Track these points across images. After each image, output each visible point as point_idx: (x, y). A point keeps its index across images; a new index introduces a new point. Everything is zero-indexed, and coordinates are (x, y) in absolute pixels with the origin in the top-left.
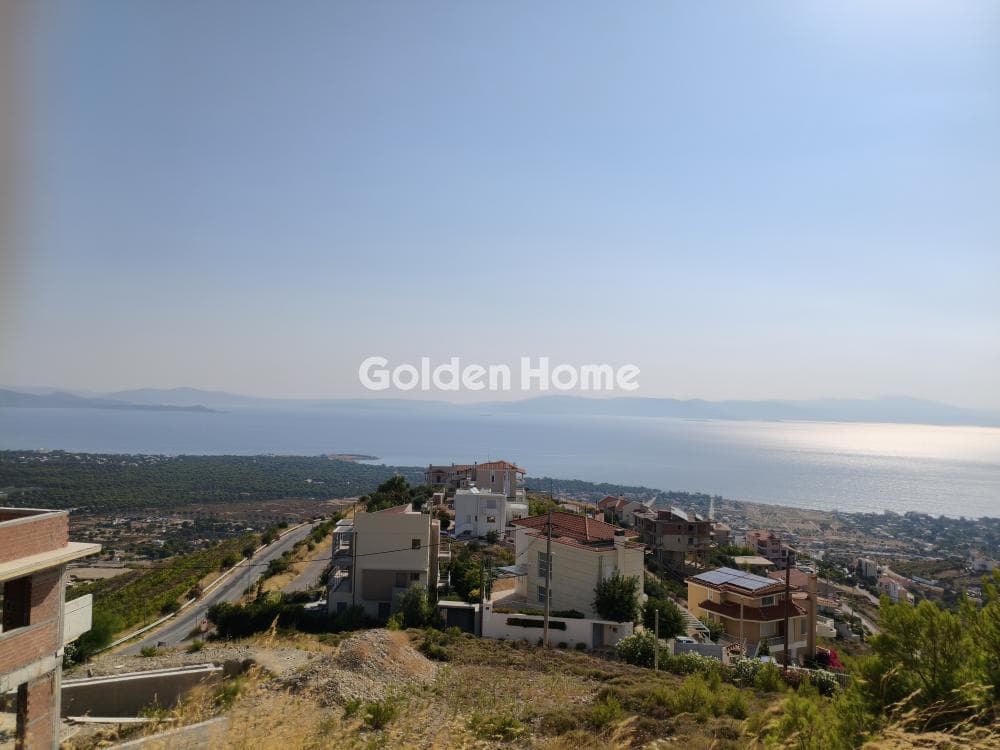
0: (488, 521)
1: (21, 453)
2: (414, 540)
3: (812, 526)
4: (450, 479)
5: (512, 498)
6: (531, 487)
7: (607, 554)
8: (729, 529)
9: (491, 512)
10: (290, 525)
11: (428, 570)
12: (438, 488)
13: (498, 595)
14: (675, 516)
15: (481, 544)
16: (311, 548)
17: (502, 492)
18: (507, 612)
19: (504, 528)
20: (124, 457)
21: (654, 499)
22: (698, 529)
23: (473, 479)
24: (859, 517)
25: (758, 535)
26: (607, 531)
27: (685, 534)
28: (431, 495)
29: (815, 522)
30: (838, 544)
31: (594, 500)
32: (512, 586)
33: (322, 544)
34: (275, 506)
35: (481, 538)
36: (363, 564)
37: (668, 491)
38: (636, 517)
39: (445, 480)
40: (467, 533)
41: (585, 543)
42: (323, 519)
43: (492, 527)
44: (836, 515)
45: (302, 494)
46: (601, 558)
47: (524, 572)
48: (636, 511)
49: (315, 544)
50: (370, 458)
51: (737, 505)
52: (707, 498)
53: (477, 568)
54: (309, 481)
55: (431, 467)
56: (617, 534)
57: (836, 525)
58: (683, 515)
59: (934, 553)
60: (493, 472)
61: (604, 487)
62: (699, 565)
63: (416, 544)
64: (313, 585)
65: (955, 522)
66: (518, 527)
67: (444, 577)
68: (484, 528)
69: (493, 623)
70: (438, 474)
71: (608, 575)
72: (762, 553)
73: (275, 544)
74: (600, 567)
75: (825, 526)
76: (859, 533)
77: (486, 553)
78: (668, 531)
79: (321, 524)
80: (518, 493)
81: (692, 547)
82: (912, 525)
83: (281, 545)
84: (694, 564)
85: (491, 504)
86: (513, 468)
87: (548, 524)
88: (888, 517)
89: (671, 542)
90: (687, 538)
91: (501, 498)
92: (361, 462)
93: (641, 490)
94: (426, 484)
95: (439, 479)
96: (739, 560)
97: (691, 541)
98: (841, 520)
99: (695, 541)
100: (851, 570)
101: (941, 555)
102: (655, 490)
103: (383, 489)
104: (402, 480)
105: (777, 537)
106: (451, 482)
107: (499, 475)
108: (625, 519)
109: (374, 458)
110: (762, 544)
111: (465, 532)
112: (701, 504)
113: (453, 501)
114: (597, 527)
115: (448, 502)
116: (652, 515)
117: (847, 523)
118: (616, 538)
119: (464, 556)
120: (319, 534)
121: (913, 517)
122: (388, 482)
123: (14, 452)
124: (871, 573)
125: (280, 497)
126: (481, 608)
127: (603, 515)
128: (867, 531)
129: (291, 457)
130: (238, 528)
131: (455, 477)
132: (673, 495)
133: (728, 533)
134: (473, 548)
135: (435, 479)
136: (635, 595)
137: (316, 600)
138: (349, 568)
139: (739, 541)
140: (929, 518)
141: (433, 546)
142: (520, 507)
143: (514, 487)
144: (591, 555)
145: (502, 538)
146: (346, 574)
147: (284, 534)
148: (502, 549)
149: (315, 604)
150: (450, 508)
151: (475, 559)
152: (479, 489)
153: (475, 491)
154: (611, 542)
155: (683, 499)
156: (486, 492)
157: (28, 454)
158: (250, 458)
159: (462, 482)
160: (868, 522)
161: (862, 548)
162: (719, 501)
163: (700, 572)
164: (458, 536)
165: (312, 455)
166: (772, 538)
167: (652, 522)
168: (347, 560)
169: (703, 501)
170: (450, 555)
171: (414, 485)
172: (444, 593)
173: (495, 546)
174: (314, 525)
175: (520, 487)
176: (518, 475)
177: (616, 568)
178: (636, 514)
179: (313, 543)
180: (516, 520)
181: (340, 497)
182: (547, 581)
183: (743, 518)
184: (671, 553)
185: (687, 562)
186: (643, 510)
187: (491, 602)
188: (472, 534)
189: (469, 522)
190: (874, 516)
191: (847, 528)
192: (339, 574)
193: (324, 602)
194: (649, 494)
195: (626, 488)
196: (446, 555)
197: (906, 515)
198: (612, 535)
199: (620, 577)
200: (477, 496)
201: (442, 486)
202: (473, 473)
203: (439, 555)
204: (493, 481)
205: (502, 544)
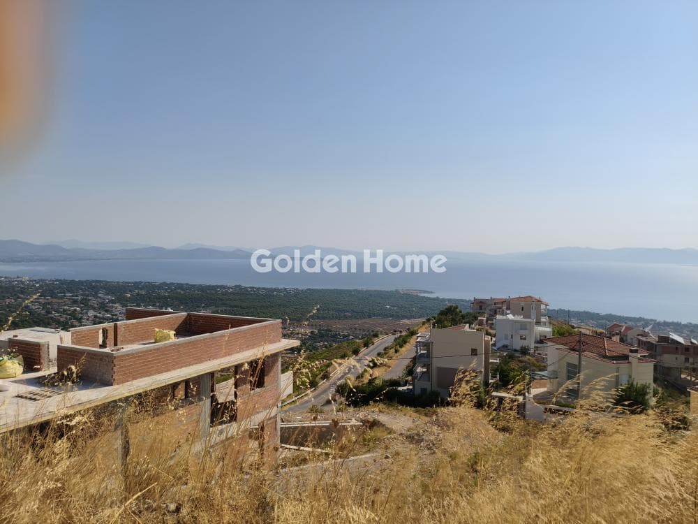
0: (521, 339)
1: (218, 287)
2: (472, 349)
4: (489, 308)
5: (538, 323)
6: (553, 316)
7: (623, 366)
9: (523, 332)
10: (380, 336)
11: (483, 370)
12: (482, 314)
13: (536, 391)
14: (673, 340)
15: (517, 355)
16: (397, 351)
17: (530, 318)
18: (544, 404)
19: (533, 345)
20: (275, 290)
21: (652, 326)
22: (694, 351)
23: (508, 308)
26: (624, 349)
27: (682, 354)
28: (476, 318)
31: (602, 326)
32: (544, 386)
33: (403, 349)
34: (367, 323)
35: (516, 351)
36: (437, 363)
37: (662, 321)
38: (639, 340)
39: (485, 308)
40: (505, 346)
41: (605, 357)
42: (401, 332)
43: (525, 343)
45: (384, 316)
46: (618, 369)
47: (554, 375)
48: (638, 335)
49: (399, 349)
50: (428, 292)
53: (518, 371)
54: (388, 307)
55: (475, 300)
56: (631, 351)
58: (681, 340)
60: (523, 304)
61: (609, 317)
62: (693, 379)
63: (474, 352)
64: (401, 376)
66: (549, 344)
67: (494, 376)
68: (518, 344)
69: (534, 410)
70: (480, 305)
71: (624, 383)
73: (371, 347)
74: (618, 375)
77: (521, 362)
78: (666, 351)
79: (401, 336)
80: (543, 320)
81: (687, 365)
83: (376, 348)
84: (689, 378)
85: (523, 326)
86: (539, 301)
87: (579, 342)
89: (669, 360)
90: (683, 358)
91: (530, 323)
92: (422, 295)
93: (640, 319)
94: (471, 311)
95: (481, 309)
97: (687, 360)
99: (691, 360)
102: (651, 320)
103: (442, 313)
104: (457, 307)
106: (490, 310)
107: (528, 306)
108: (629, 341)
111: (503, 346)
112: (692, 331)
113: (493, 324)
114: (612, 345)
115: (490, 324)
116: (653, 338)
118: (630, 354)
119: (505, 361)
120: (401, 342)
122: (447, 309)
123: (213, 286)
125: (370, 317)
126: (524, 400)
127: (618, 337)
129: (375, 291)
130: (345, 336)
131: (493, 307)
132: (666, 324)
134: (511, 357)
135: (478, 307)
136: (647, 397)
137: (405, 385)
138: (428, 366)
141: (486, 354)
142: (546, 330)
143: (539, 315)
144: (610, 366)
145: (532, 351)
146: (425, 370)
147: (377, 341)
148: (533, 360)
149: (405, 388)
150: (491, 328)
151: (514, 365)
152: (514, 316)
153: (510, 317)
154: (625, 357)
155: (677, 327)
156: (519, 318)
157: (222, 287)
158: (350, 291)
159: (498, 310)
164: (498, 349)
165: (389, 290)
167: (652, 344)
168: (426, 360)
170: (498, 361)
171: (464, 312)
172: (495, 387)
173: (528, 357)
174: (396, 336)
175: (544, 315)
176: (543, 307)
177: (630, 377)
178: (640, 337)
179: (398, 347)
180: (542, 340)
181: (408, 318)
184: (669, 369)
185: (683, 376)
186: (645, 335)
187: (532, 396)
188: (509, 347)
189: (506, 339)
192: (419, 370)
193: (411, 387)
194: (647, 322)
195: (628, 317)
196: (495, 361)
198: (627, 352)
199: (635, 383)
200: (512, 321)
201: (484, 313)
202: (507, 305)
203: (491, 361)
204: (523, 310)
205: (533, 356)
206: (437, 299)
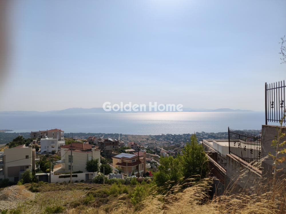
0: (52, 147)
2: (26, 156)
3: (144, 140)
4: (39, 135)
5: (60, 140)
6: (66, 136)
7: (90, 154)
8: (124, 142)
9: (52, 145)
11: (31, 165)
12: (34, 139)
13: (55, 170)
14: (109, 140)
15: (50, 155)
17: (56, 138)
18: (59, 174)
19: (57, 149)
21: (104, 136)
22: (115, 143)
23: (47, 135)
24: (156, 136)
25: (131, 143)
26: (89, 147)
27: (112, 145)
28: (32, 141)
29: (145, 138)
30: (151, 144)
31: (86, 138)
32: (60, 166)
35: (50, 153)
36: (8, 165)
37: (107, 134)
38: (98, 142)
39: (37, 136)
40: (45, 152)
41: (83, 151)
43: (53, 149)
44: (150, 136)
46: (88, 155)
47: (64, 161)
50: (10, 131)
51: (126, 136)
52: (118, 134)
53: (48, 162)
55: (32, 132)
56: (93, 147)
57: (150, 139)
58: (111, 140)
59: (173, 144)
60: (53, 132)
61: (89, 134)
62: (116, 153)
63: (27, 157)
65: (178, 136)
66: (62, 148)
67: (37, 166)
68: (51, 150)
69: (54, 178)
70: (34, 135)
71: (90, 159)
72: (132, 148)
74: (88, 157)
75: (148, 139)
76: (156, 140)
77: (51, 157)
78: (108, 145)
80: (62, 138)
81: (114, 149)
82: (168, 137)
85: (53, 142)
86: (60, 131)
87: (71, 146)
88: (163, 135)
89: (108, 148)
90: (112, 146)
91: (56, 140)
92: (6, 132)
93: (100, 134)
94: (30, 138)
95: (35, 136)
96: (126, 150)
97: (114, 147)
98: (152, 137)
99: (115, 147)
100: (154, 150)
101: (175, 144)
102: (104, 134)
103: (14, 140)
104: (22, 137)
105: (136, 143)
106: (39, 136)
107: (55, 133)
108: (95, 143)
109: (12, 131)
110: (132, 145)
111: (44, 152)
112: (116, 136)
113: (40, 143)
114: (86, 145)
115: (38, 143)
116: (103, 141)
117: (153, 138)
118: (92, 148)
119: (44, 159)
121: (168, 135)
122: (17, 138)
124: (159, 150)
126: (50, 174)
127: (88, 142)
128: (158, 140)
131: (41, 135)
132: (109, 135)
133: (123, 143)
134: (47, 156)
135: (34, 136)
136: (98, 164)
138: (3, 167)
139: (126, 146)
140: (172, 135)
141: (33, 157)
142: (63, 142)
143: (60, 136)
144: (85, 154)
145: (57, 152)
146: (2, 169)
148: (57, 156)
150: (39, 144)
151: (47, 160)
152: (49, 138)
153: (47, 139)
154: (91, 150)
155: (111, 135)
156: (51, 139)
159: (43, 136)
160: (158, 137)
161: (156, 144)
162: (121, 135)
163: (116, 155)
164: (42, 153)
166: (135, 144)
167: (103, 143)
168: (2, 164)
169: (117, 135)
170: (39, 159)
171: (26, 138)
172: (38, 171)
173: (55, 155)
175: (62, 136)
176: (62, 133)
177: (92, 157)
178: (98, 141)
180: (62, 146)
182: (71, 164)
183: (127, 139)
184: (108, 151)
185: (113, 153)
186: (100, 140)
187: (53, 172)
188: (47, 152)
189: (45, 148)
190: (159, 135)
191: (153, 139)
194: (102, 135)
195: (95, 134)
196: (38, 159)
197: (167, 135)
198: (91, 148)
199: (94, 159)
200: (48, 140)
201: (36, 138)
202: (47, 133)
203: (35, 160)
204: (53, 135)
205: (57, 154)
206: (15, 133)
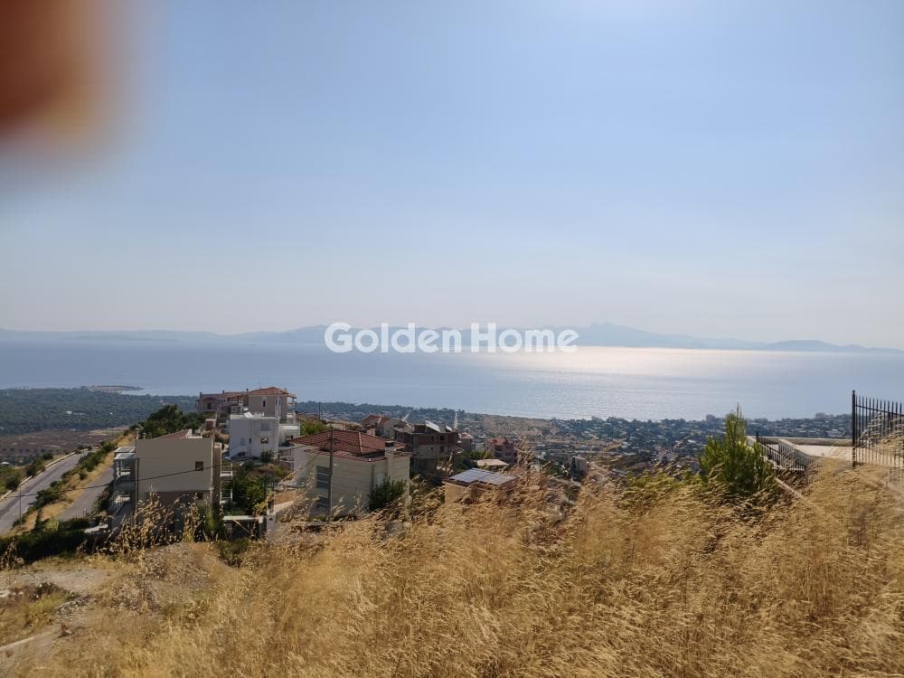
0: (262, 442)
2: (196, 463)
3: (535, 432)
4: (221, 405)
5: (283, 421)
6: (302, 410)
7: (379, 463)
8: (472, 437)
9: (263, 434)
10: (56, 457)
11: (211, 489)
12: (211, 414)
13: (277, 508)
14: (429, 428)
15: (256, 463)
16: (83, 477)
17: (273, 414)
19: (276, 449)
21: (408, 415)
22: (448, 439)
23: (246, 405)
24: (572, 423)
25: (495, 441)
26: (379, 444)
27: (438, 443)
28: (202, 420)
29: (538, 428)
30: (556, 446)
31: (357, 419)
32: (291, 498)
33: (93, 473)
35: (255, 458)
36: (146, 487)
38: (396, 432)
39: (216, 406)
40: (242, 454)
41: (360, 455)
42: (91, 449)
43: (266, 448)
44: (555, 422)
45: (63, 426)
46: (373, 467)
48: (395, 426)
49: (87, 473)
50: (134, 389)
51: (476, 417)
52: (452, 412)
53: (256, 484)
54: (69, 412)
55: (202, 396)
56: (387, 445)
57: (554, 431)
58: (436, 428)
59: (629, 449)
60: (264, 398)
61: (364, 408)
63: (199, 466)
65: (644, 424)
66: (296, 445)
67: (226, 495)
68: (258, 449)
70: (209, 402)
71: (379, 481)
72: (498, 456)
73: (41, 475)
74: (373, 474)
75: (546, 432)
76: (572, 436)
77: (262, 472)
78: (424, 441)
79: (90, 454)
80: (289, 416)
81: (443, 455)
82: (611, 428)
83: (48, 476)
84: (444, 469)
85: (265, 426)
86: (284, 393)
87: (331, 440)
88: (595, 422)
89: (425, 451)
90: (439, 446)
91: (274, 421)
92: (125, 393)
93: (397, 408)
94: (197, 412)
95: (209, 407)
96: (480, 463)
97: (442, 449)
98: (559, 426)
99: (446, 449)
100: (567, 466)
101: (634, 451)
102: (409, 408)
103: (155, 417)
104: (175, 408)
105: (510, 442)
106: (222, 408)
107: (270, 400)
108: (385, 434)
110: (498, 448)
111: (240, 454)
112: (447, 418)
113: (225, 426)
114: (369, 441)
115: (221, 427)
116: (410, 429)
117: (563, 428)
118: (386, 449)
119: (240, 473)
120: (91, 463)
121: (613, 421)
122: (160, 411)
124: (582, 468)
125: (38, 429)
126: (265, 520)
128: (578, 434)
131: (226, 404)
132: (424, 411)
133: (471, 440)
134: (249, 467)
135: (206, 406)
137: (96, 525)
138: (132, 493)
139: (479, 447)
140: (625, 422)
141: (216, 467)
142: (293, 428)
143: (285, 410)
144: (366, 464)
145: (275, 458)
146: (128, 499)
147: (50, 465)
148: (276, 468)
149: (96, 529)
150: (223, 432)
151: (252, 477)
152: (252, 413)
153: (248, 415)
154: (382, 453)
155: (432, 414)
156: (260, 416)
159: (233, 408)
160: (578, 427)
161: (574, 448)
162: (462, 414)
163: (452, 474)
164: (233, 458)
166: (506, 443)
167: (409, 435)
168: (129, 484)
169: (448, 415)
170: (232, 475)
171: (185, 413)
172: (229, 509)
173: (270, 465)
174: (83, 455)
175: (290, 411)
176: (289, 400)
177: (386, 475)
178: (396, 429)
179: (85, 471)
180: (288, 442)
181: (103, 428)
182: (329, 493)
183: (481, 428)
184: (426, 461)
185: (438, 468)
186: (402, 425)
187: (274, 514)
188: (246, 455)
189: (243, 444)
190: (583, 421)
191: (563, 433)
192: (119, 499)
193: (105, 527)
194: (404, 411)
196: (227, 475)
197: (608, 420)
198: (382, 447)
199: (391, 481)
200: (251, 420)
201: (214, 413)
202: (245, 400)
203: (222, 475)
204: (264, 405)
205: (276, 462)
206: (148, 397)
